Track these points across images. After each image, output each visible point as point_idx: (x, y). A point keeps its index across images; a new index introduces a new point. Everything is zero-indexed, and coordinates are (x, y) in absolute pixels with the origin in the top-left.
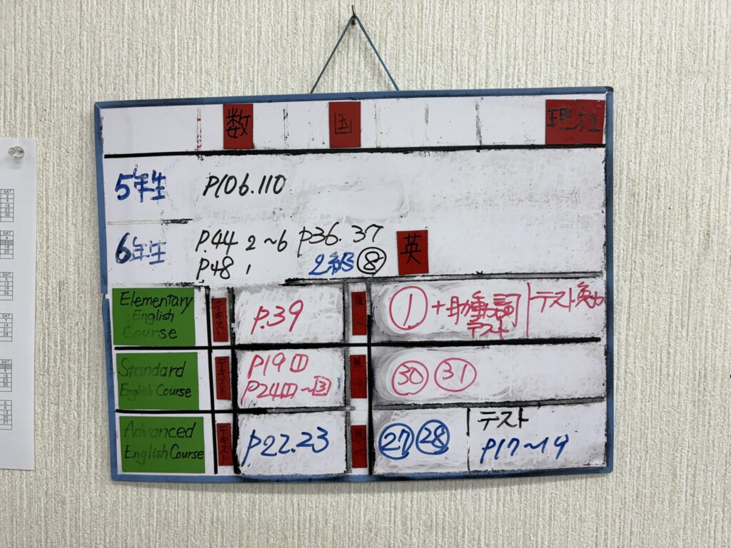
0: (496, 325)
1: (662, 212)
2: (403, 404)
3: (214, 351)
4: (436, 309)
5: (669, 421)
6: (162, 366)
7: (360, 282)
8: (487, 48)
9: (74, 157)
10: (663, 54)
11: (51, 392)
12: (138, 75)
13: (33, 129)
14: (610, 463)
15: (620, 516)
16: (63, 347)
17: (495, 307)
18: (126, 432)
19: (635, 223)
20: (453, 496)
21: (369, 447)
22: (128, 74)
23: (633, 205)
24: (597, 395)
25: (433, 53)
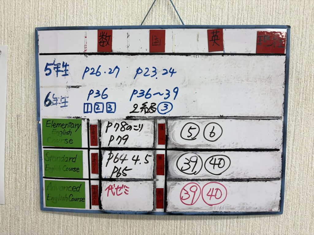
1: (312, 88)
2: (182, 179)
3: (90, 150)
6: (66, 156)
7: (162, 119)
8: (228, 5)
9: (25, 55)
11: (13, 167)
12: (57, 15)
13: (6, 41)
14: (282, 210)
16: (18, 146)
18: (48, 188)
19: (299, 93)
20: (205, 223)
21: (165, 199)
22: (52, 14)
23: (298, 84)
24: (277, 177)
25: (202, 7)
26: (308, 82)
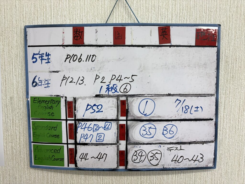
1: (237, 68)
2: (139, 143)
3: (68, 121)
5: (238, 145)
6: (49, 126)
7: (124, 96)
8: (172, 6)
9: (14, 50)
10: (238, 8)
11: (9, 138)
12: (38, 17)
15: (220, 180)
16: (13, 122)
18: (35, 150)
19: (227, 73)
21: (126, 159)
22: (34, 17)
23: (227, 66)
24: (211, 140)
25: (151, 8)
26: (235, 64)
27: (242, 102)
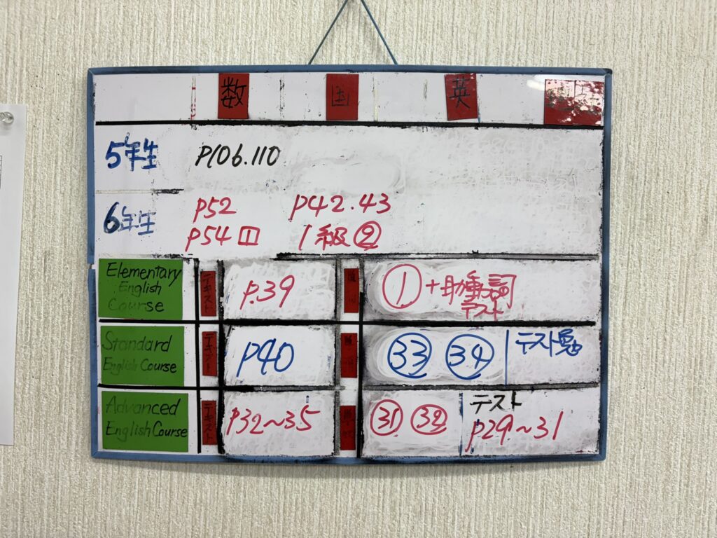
0: (491, 306)
1: (660, 196)
2: (394, 385)
3: (201, 325)
4: (430, 288)
5: (664, 408)
6: (147, 339)
7: (352, 258)
8: (488, 26)
9: (65, 125)
11: (33, 365)
12: (133, 42)
13: (24, 95)
14: (603, 451)
15: (613, 505)
16: (46, 319)
17: (490, 287)
18: (108, 408)
19: (634, 206)
20: (443, 482)
21: (358, 429)
22: (123, 41)
23: (632, 188)
24: (591, 380)
25: (434, 30)
26: (653, 184)
27: (674, 286)
